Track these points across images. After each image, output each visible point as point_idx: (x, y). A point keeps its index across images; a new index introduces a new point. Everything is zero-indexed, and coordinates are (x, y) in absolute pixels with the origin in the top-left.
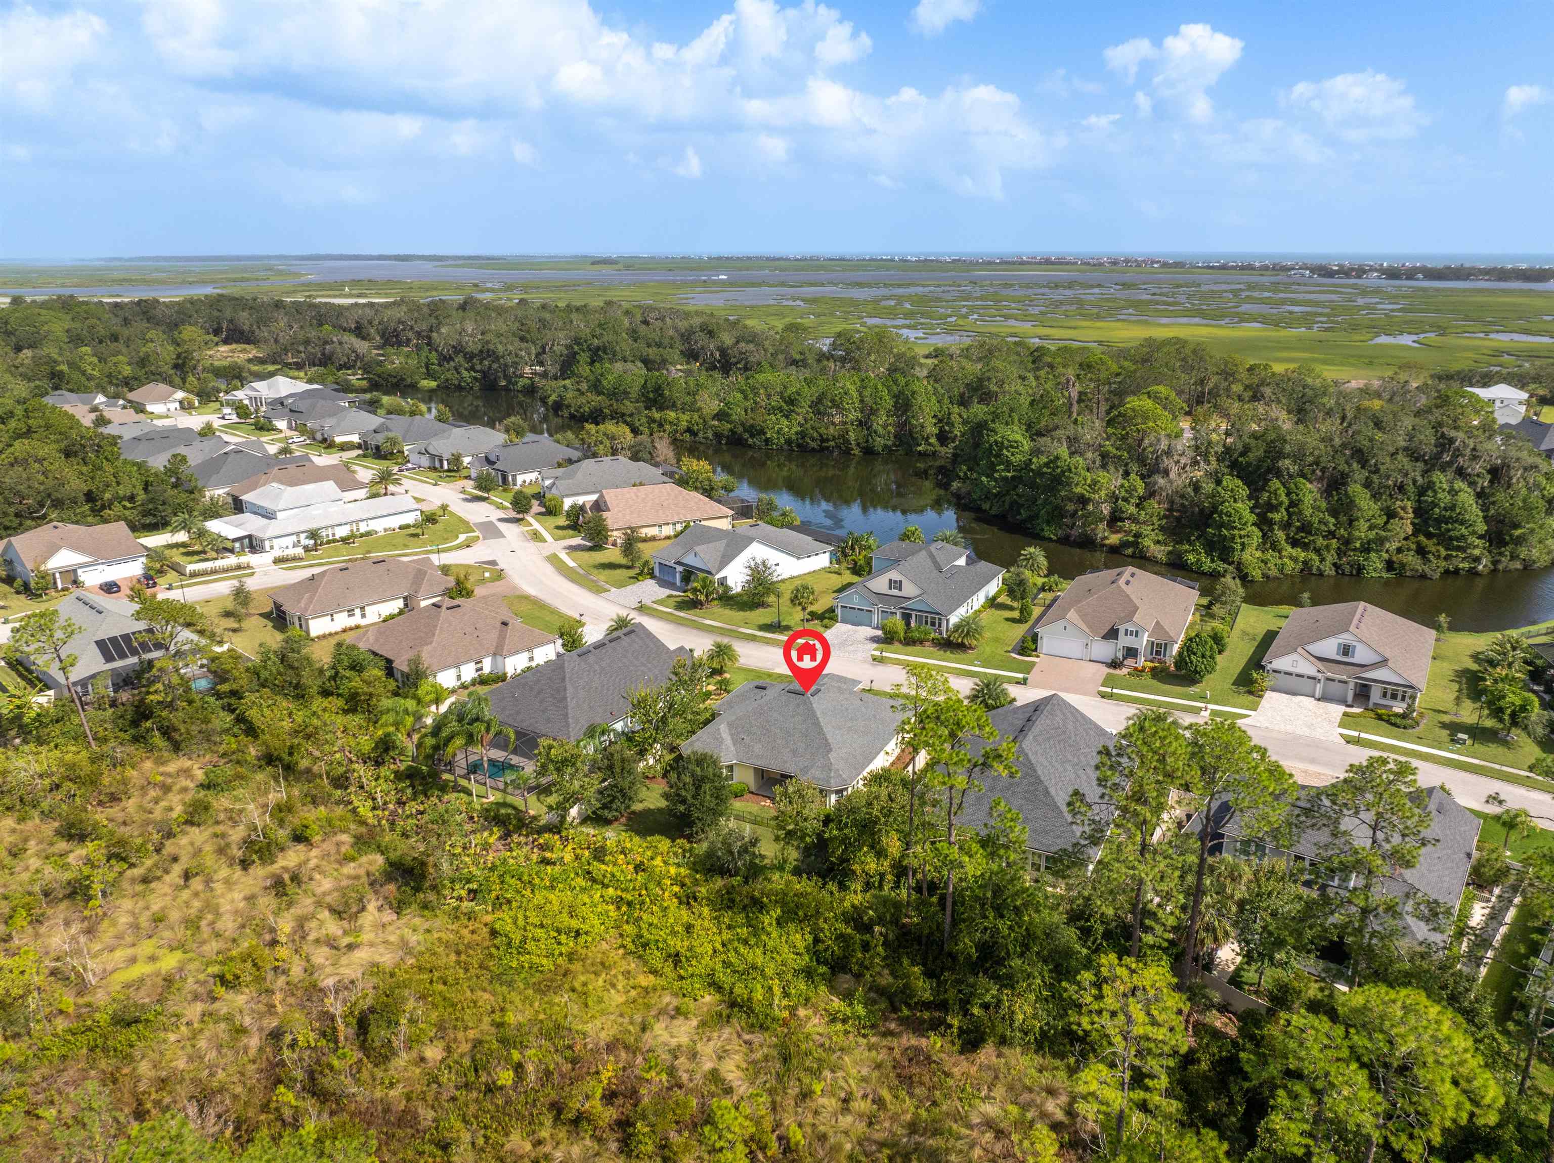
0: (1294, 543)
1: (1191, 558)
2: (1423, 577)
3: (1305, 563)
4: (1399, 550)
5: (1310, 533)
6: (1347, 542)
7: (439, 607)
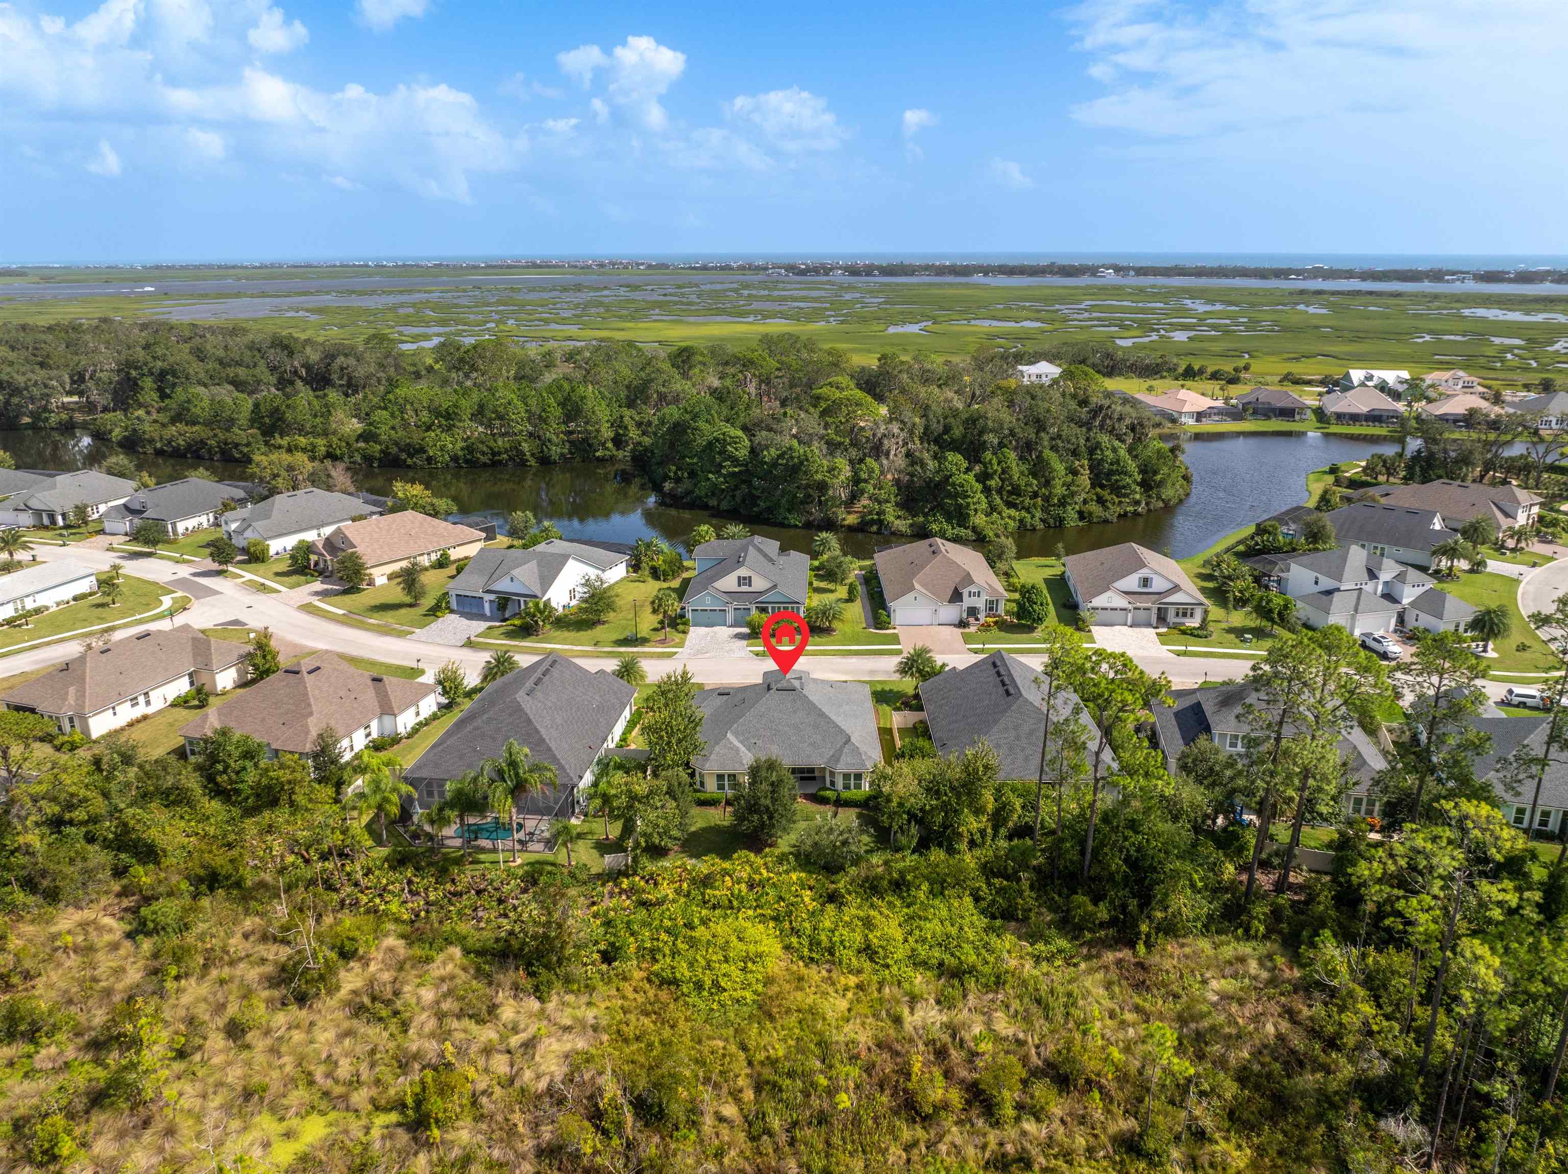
1: (934, 527)
7: (297, 673)
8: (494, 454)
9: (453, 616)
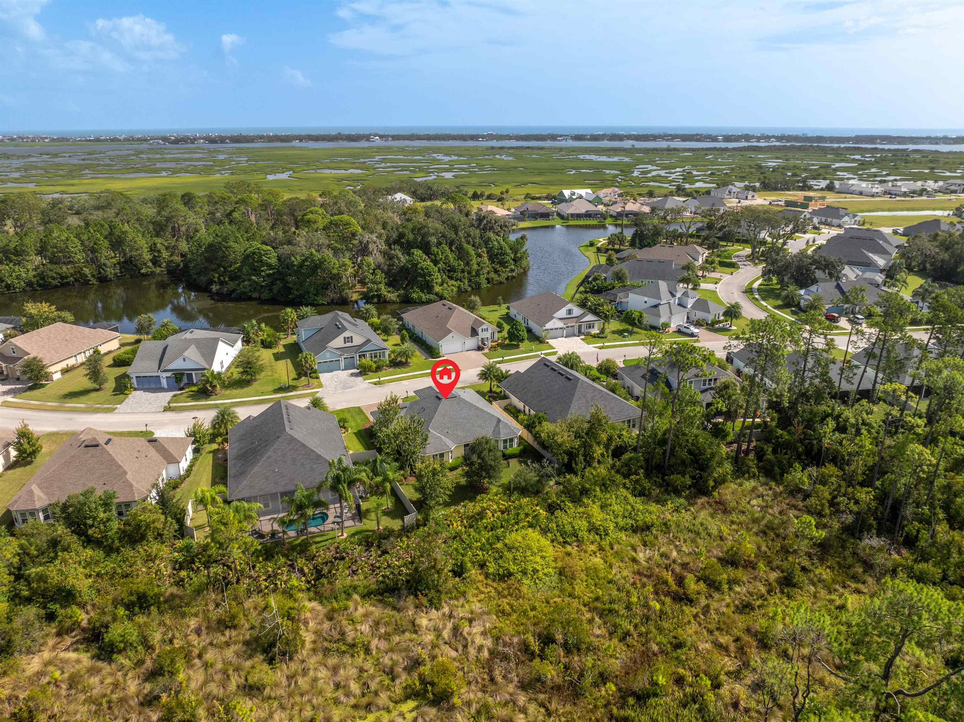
0: (451, 278)
1: (415, 296)
2: (501, 283)
3: (459, 287)
4: (488, 273)
5: (455, 272)
6: (469, 273)
7: (97, 446)
8: (62, 278)
9: (138, 393)
